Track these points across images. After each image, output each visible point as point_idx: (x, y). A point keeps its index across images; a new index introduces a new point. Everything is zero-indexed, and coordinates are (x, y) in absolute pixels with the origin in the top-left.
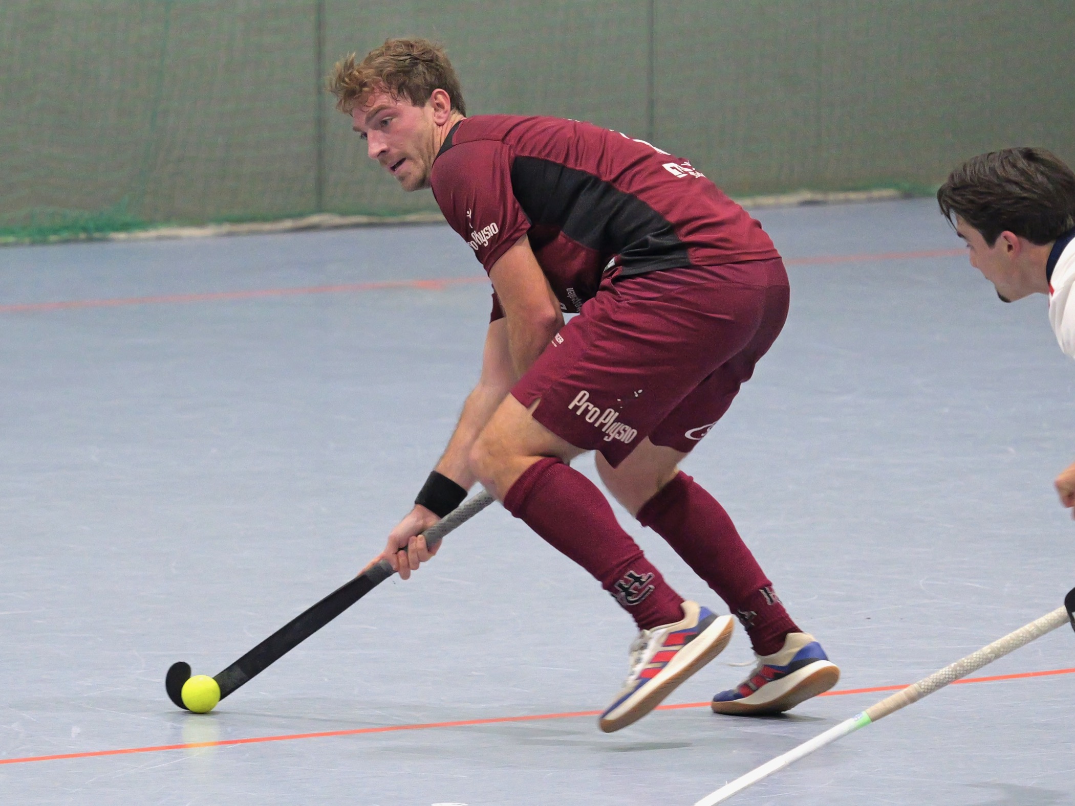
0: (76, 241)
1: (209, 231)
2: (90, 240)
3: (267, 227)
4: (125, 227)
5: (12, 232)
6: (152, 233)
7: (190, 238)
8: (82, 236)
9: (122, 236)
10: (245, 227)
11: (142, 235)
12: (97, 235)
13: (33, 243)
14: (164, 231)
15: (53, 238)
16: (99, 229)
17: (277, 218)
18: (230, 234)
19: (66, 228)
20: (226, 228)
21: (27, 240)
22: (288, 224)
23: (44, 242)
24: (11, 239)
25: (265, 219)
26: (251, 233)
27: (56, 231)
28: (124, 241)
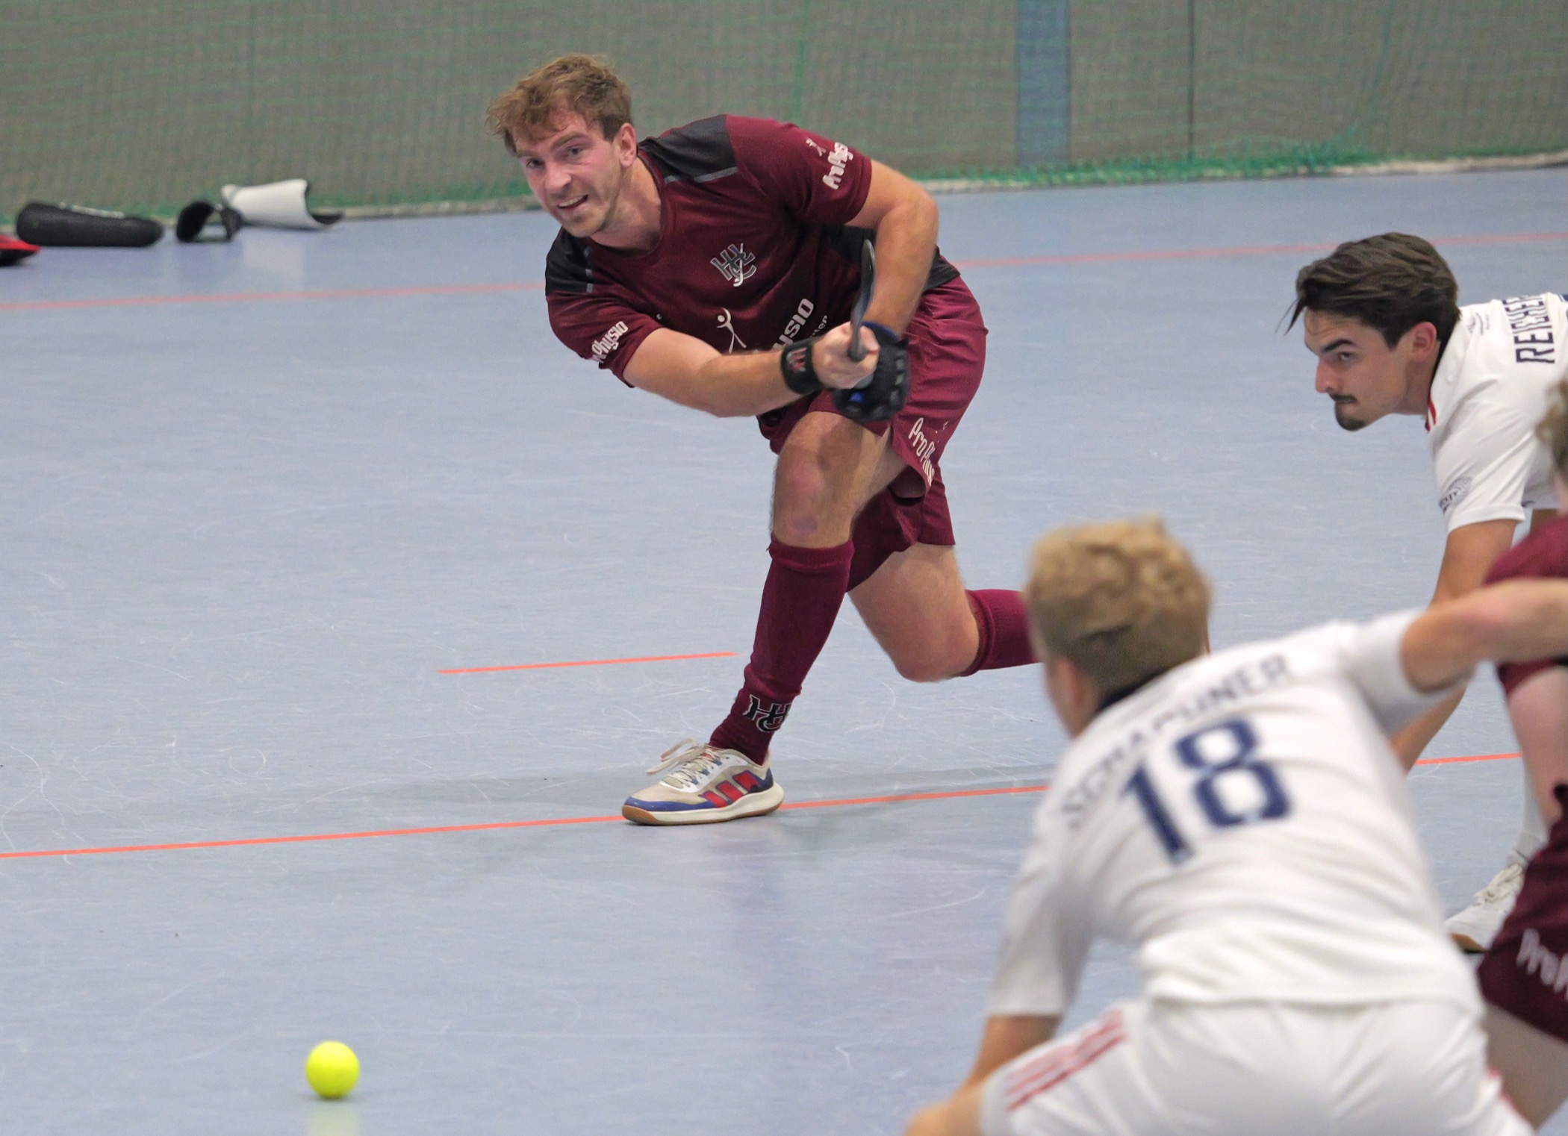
0: (1295, 175)
1: (1449, 165)
2: (1312, 174)
3: (1517, 161)
4: (1351, 160)
5: (1220, 165)
6: (1383, 168)
7: (1429, 173)
8: (1303, 170)
9: (1348, 170)
10: (1491, 162)
11: (1371, 169)
12: (1319, 169)
13: (1246, 177)
14: (1398, 166)
15: (1268, 171)
16: (1321, 162)
17: (1527, 152)
18: (1473, 170)
19: (1283, 160)
20: (1469, 162)
21: (1238, 173)
22: (1542, 158)
23: (1259, 177)
24: (1220, 172)
25: (1514, 153)
26: (1499, 168)
27: (1271, 165)
28: (1352, 176)
